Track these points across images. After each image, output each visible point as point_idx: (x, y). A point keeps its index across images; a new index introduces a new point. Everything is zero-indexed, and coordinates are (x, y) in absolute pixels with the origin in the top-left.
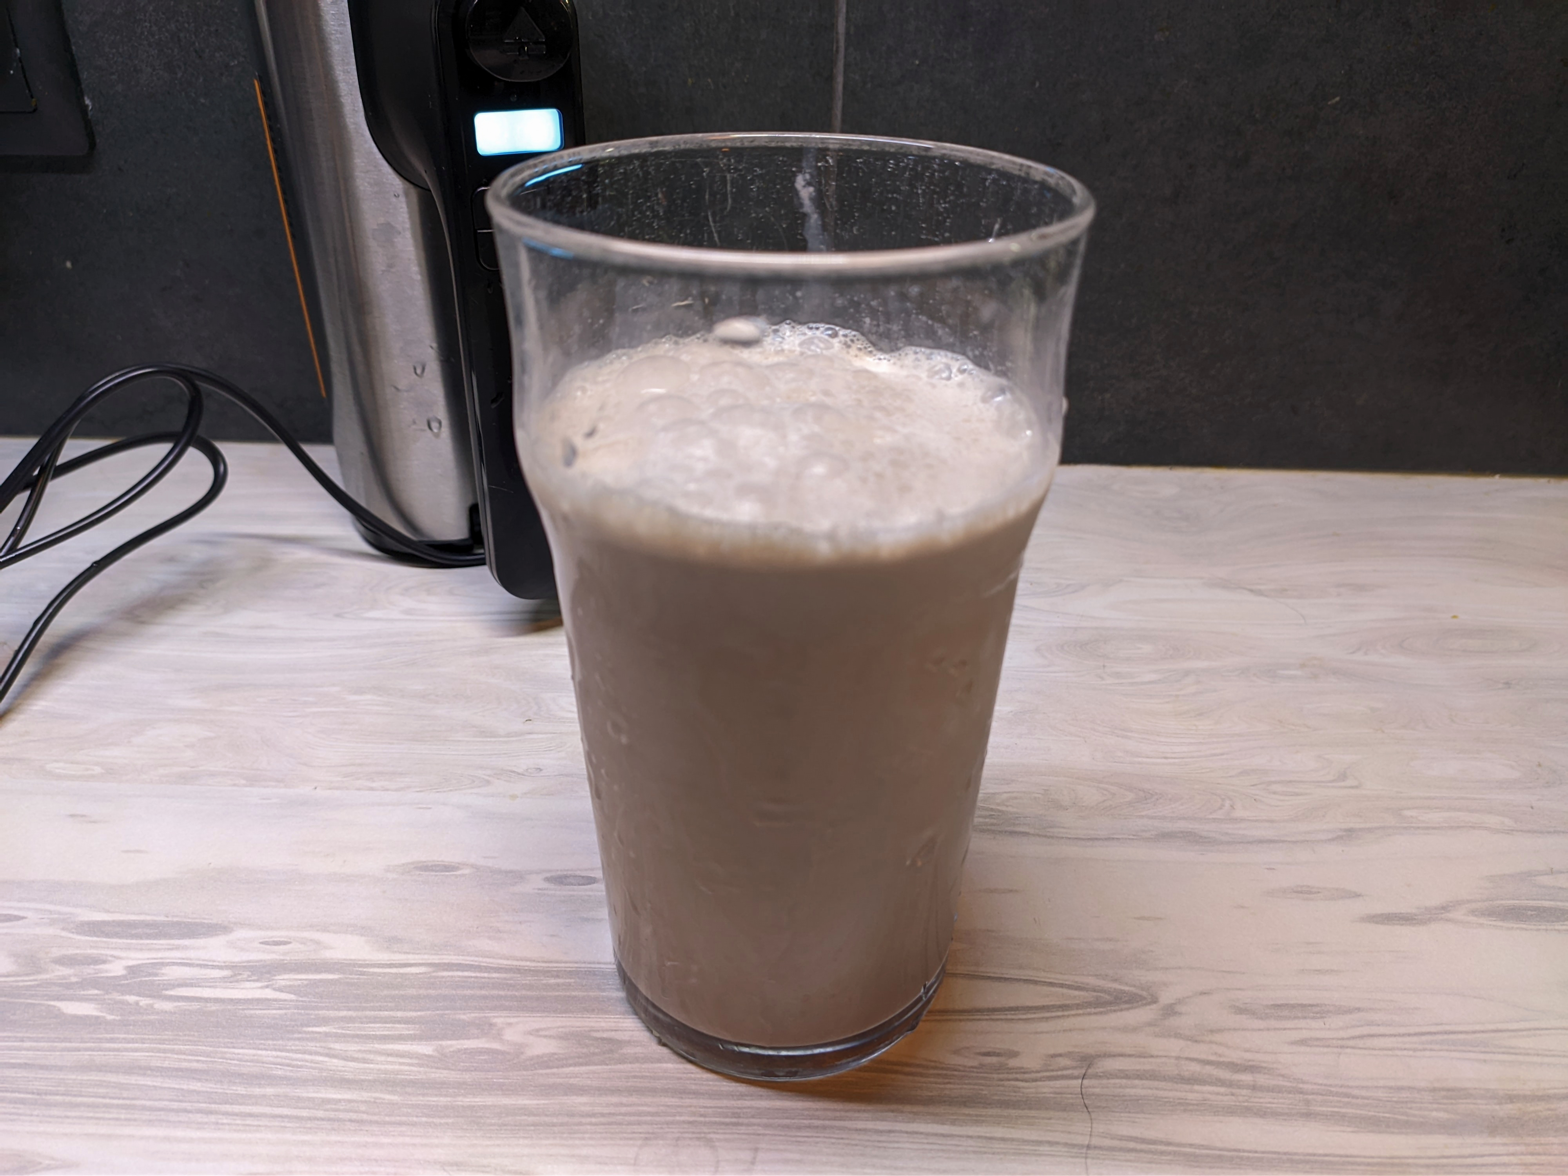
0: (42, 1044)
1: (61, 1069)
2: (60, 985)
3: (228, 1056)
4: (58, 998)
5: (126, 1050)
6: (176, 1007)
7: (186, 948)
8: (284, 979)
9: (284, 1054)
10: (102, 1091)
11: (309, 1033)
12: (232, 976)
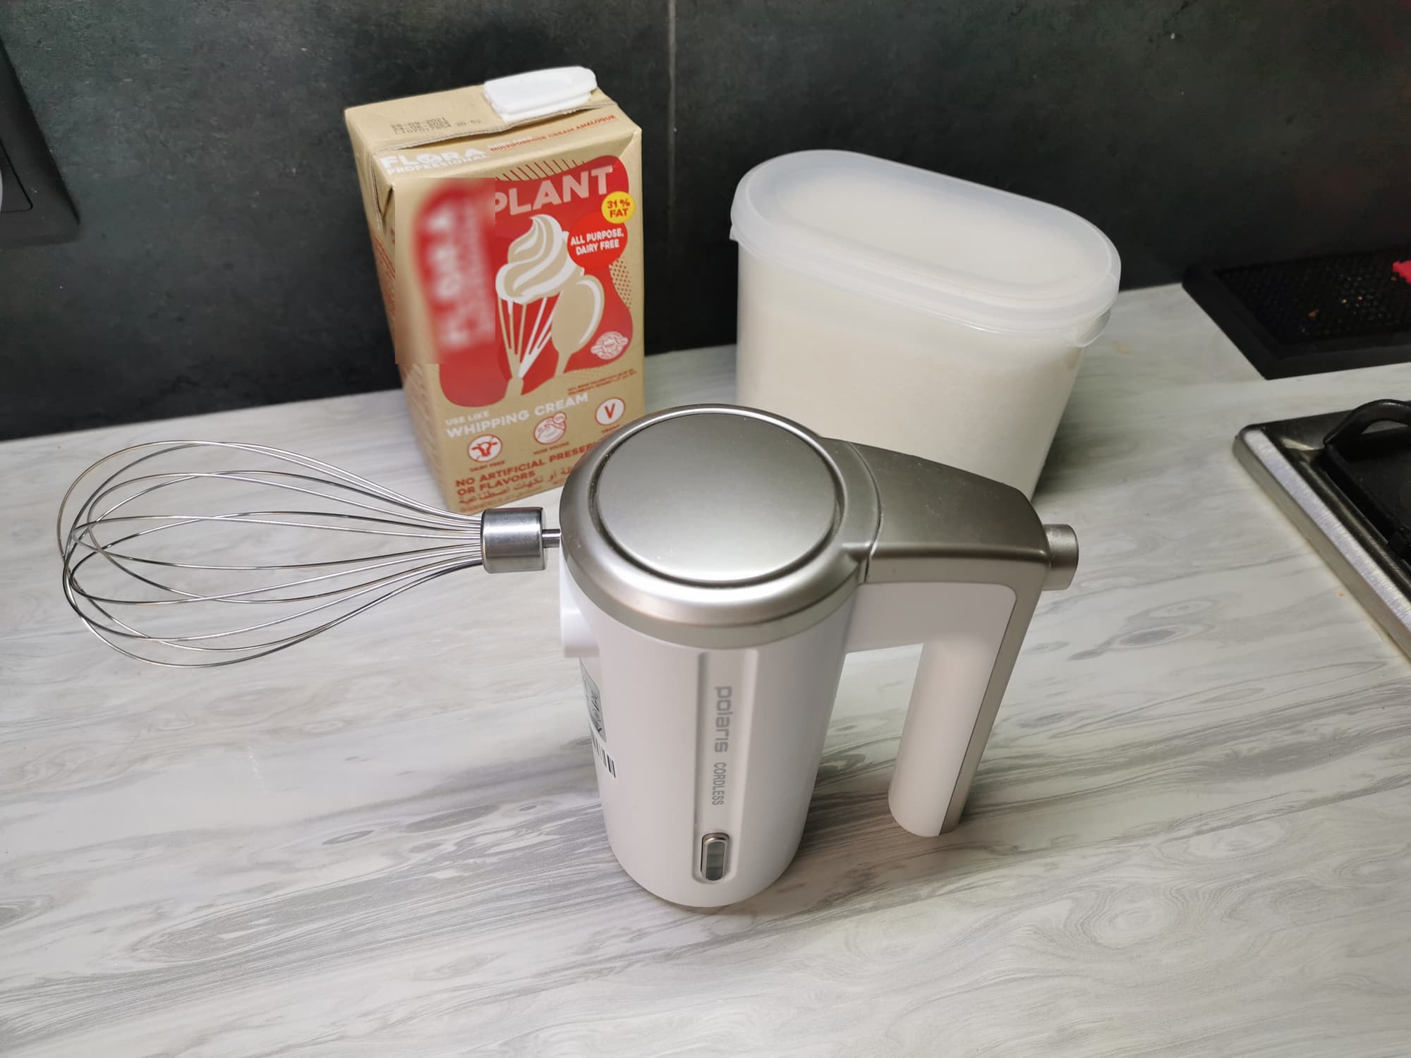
0: (439, 899)
1: (461, 908)
2: (425, 864)
3: (544, 877)
4: (428, 872)
5: (489, 889)
6: (498, 859)
7: (480, 824)
8: (547, 827)
9: (573, 869)
10: (491, 913)
11: (577, 854)
12: (517, 834)
